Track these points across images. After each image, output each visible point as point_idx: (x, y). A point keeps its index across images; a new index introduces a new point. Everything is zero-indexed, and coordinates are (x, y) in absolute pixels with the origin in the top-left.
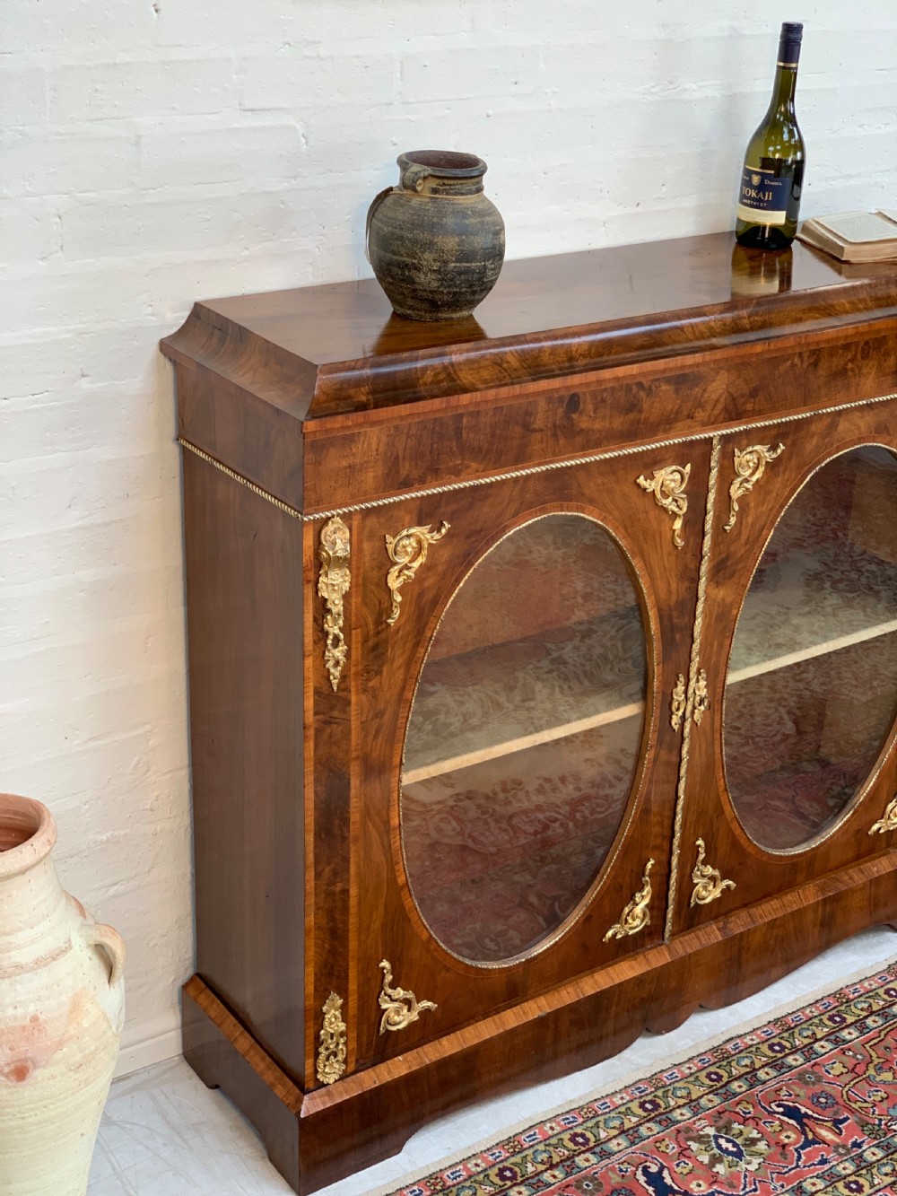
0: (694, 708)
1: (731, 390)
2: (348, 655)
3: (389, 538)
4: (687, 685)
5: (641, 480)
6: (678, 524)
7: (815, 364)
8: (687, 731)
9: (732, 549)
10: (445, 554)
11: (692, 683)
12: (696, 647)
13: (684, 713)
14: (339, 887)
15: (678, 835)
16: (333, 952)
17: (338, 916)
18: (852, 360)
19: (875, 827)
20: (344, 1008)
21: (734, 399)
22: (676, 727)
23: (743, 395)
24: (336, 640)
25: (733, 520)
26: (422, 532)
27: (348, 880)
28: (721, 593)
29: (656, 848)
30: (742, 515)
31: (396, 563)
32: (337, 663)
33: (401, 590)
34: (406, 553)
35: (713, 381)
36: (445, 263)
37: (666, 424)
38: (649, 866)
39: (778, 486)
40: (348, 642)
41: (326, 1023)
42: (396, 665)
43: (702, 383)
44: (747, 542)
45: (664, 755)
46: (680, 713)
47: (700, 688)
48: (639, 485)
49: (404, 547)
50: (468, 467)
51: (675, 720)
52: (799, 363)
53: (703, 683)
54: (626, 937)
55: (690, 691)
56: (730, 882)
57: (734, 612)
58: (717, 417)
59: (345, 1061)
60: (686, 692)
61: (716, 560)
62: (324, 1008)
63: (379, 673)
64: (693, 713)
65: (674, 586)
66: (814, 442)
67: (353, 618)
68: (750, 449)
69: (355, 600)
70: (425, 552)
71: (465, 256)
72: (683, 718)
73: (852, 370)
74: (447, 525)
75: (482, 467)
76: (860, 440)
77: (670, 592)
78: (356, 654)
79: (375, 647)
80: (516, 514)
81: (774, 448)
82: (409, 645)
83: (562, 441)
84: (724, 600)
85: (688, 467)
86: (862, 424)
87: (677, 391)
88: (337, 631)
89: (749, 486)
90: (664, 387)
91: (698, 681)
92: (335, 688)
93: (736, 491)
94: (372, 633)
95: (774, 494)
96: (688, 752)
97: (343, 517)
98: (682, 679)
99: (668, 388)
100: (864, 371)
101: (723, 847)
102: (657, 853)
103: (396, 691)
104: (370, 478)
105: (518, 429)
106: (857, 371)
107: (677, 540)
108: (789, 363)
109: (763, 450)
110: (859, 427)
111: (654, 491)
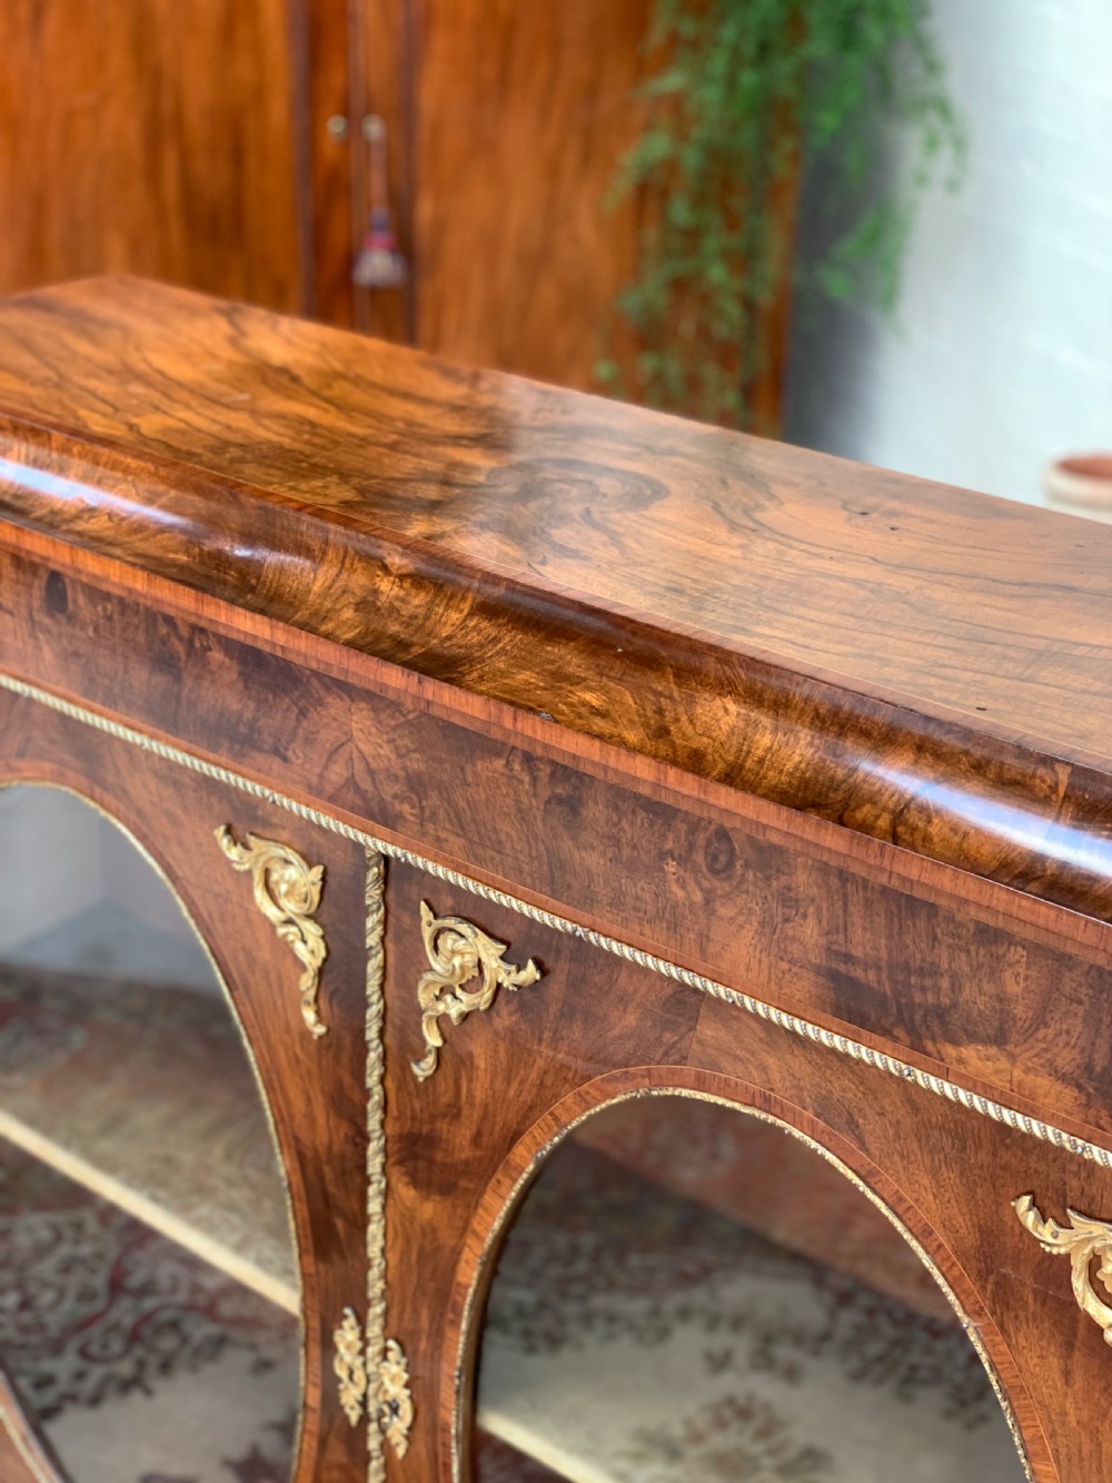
5: (221, 835)
6: (305, 981)
8: (373, 1445)
9: (443, 1126)
11: (374, 1353)
12: (375, 1282)
13: (364, 1399)
18: (683, 859)
21: (373, 773)
23: (391, 776)
25: (429, 1063)
28: (424, 1208)
30: (451, 1062)
35: (321, 702)
43: (297, 694)
44: (476, 1142)
46: (355, 1393)
47: (394, 1382)
48: (214, 843)
51: (349, 1403)
52: (527, 778)
53: (397, 1370)
55: (373, 1364)
58: (337, 788)
60: (362, 1355)
64: (382, 1420)
65: (319, 1113)
66: (631, 1019)
68: (452, 923)
72: (363, 1407)
73: (681, 884)
77: (312, 1120)
81: (513, 960)
84: (432, 1227)
85: (316, 872)
86: (770, 1061)
87: (246, 680)
89: (457, 1009)
90: (217, 655)
91: (386, 1358)
93: (425, 997)
98: (351, 1320)
99: (227, 661)
100: (724, 911)
106: (698, 897)
107: (309, 1015)
108: (499, 764)
109: (490, 952)
110: (764, 1069)
111: (249, 873)
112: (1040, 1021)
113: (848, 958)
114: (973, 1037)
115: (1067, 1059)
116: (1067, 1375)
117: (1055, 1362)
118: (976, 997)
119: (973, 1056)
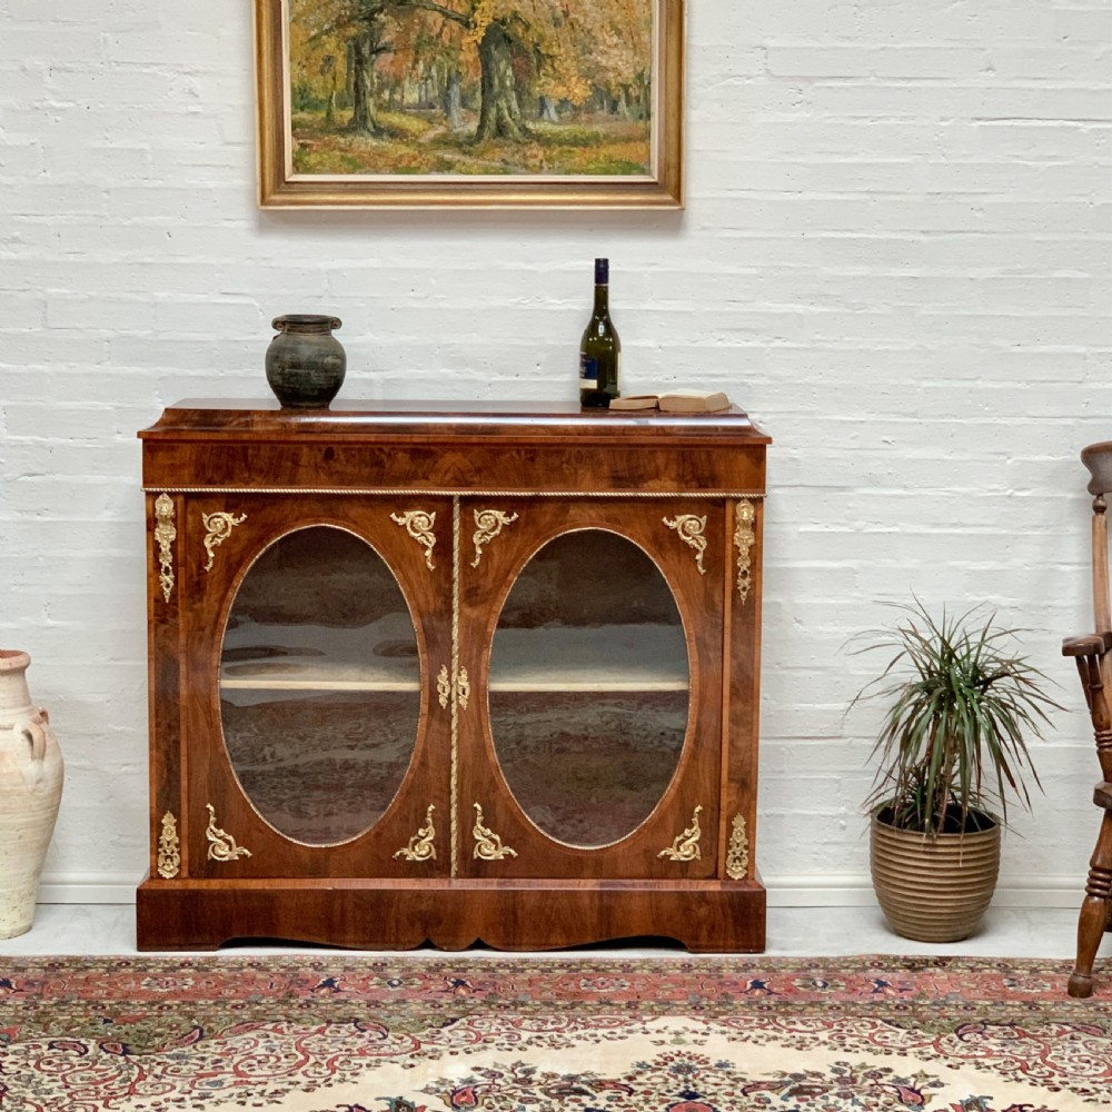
0: (458, 694)
1: (460, 466)
2: (176, 581)
3: (204, 516)
4: (450, 674)
5: (393, 516)
6: (428, 553)
7: (532, 459)
8: (454, 711)
9: (481, 582)
10: (245, 535)
11: (454, 675)
12: (455, 648)
13: (450, 695)
14: (173, 737)
15: (454, 793)
16: (169, 782)
17: (171, 756)
18: (568, 462)
19: (663, 853)
20: (178, 826)
21: (462, 473)
22: (444, 706)
23: (469, 471)
24: (167, 570)
25: (478, 560)
26: (228, 517)
27: (179, 734)
28: (474, 613)
29: (435, 797)
30: (486, 557)
31: (209, 532)
32: (168, 586)
33: (213, 549)
34: (216, 527)
35: (442, 457)
36: (283, 369)
37: (407, 479)
38: (430, 809)
39: (518, 544)
40: (176, 573)
41: (164, 832)
42: (212, 600)
43: (432, 457)
44: (494, 580)
45: (436, 725)
46: (446, 695)
47: (463, 681)
48: (391, 519)
49: (216, 523)
50: (253, 480)
51: (443, 701)
52: (517, 457)
53: (464, 676)
54: (414, 862)
55: (454, 680)
56: (512, 851)
57: (489, 630)
58: (449, 482)
59: (179, 866)
60: (449, 679)
61: (468, 587)
62: (163, 821)
63: (201, 600)
64: (458, 699)
65: (431, 598)
66: (548, 518)
67: (179, 561)
68: (486, 511)
69: (180, 548)
70: (230, 530)
71: (294, 365)
72: (449, 698)
73: (567, 469)
74: (244, 516)
75: (264, 482)
76: (592, 525)
77: (427, 603)
78: (182, 583)
79: (198, 583)
80: (297, 519)
81: (509, 514)
82: (222, 588)
83: (323, 476)
84: (477, 618)
85: (434, 514)
86: (591, 512)
87: (412, 459)
88: (167, 565)
89: (489, 538)
90: (400, 455)
91: (459, 674)
92: (167, 601)
93: (476, 539)
94: (195, 573)
95: (515, 549)
96: (457, 727)
97: (168, 493)
98: (445, 668)
99: (405, 456)
100: (581, 472)
101: (502, 817)
102: (438, 801)
103: (213, 616)
104: (187, 473)
105: (289, 464)
106: (572, 470)
107: (429, 564)
108: (508, 455)
109: (499, 515)
110: (590, 515)
111: (405, 525)
112: (666, 468)
113: (616, 471)
114: (651, 479)
115: (673, 475)
116: (679, 561)
117: (676, 559)
118: (651, 468)
119: (651, 483)
